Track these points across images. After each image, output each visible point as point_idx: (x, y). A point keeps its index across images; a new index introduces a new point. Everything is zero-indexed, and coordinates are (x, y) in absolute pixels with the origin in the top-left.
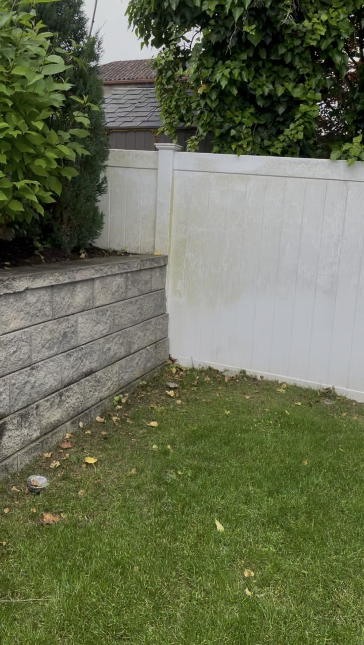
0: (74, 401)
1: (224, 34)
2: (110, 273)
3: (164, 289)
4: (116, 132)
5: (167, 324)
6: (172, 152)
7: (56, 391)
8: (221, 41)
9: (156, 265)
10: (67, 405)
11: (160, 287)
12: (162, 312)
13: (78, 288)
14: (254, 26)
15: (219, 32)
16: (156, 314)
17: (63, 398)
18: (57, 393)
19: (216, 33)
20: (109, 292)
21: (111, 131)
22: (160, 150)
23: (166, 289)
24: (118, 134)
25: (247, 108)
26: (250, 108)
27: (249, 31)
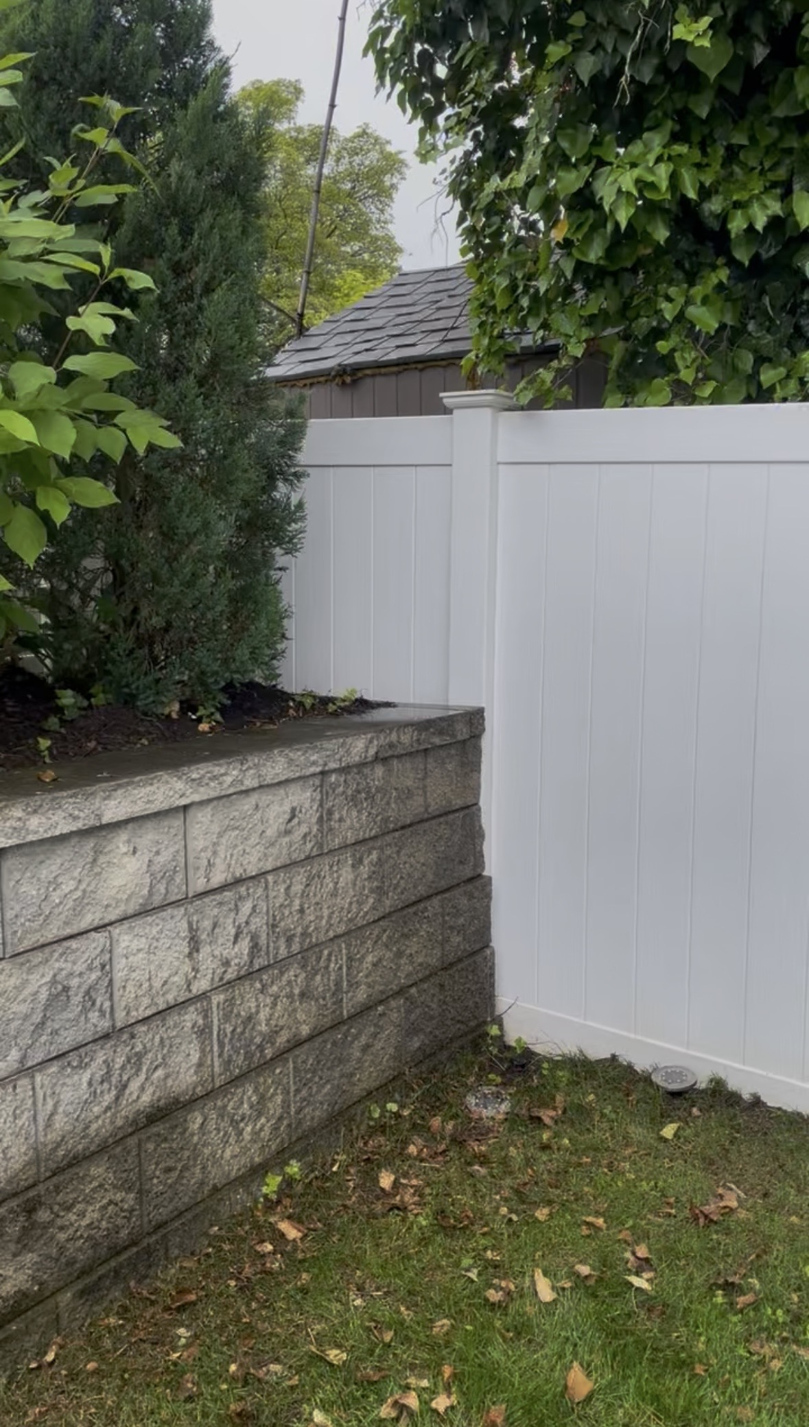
0: (92, 1214)
1: (615, 49)
2: (249, 783)
3: (476, 804)
4: (373, 376)
5: (488, 908)
6: (488, 412)
7: (15, 1195)
8: (607, 73)
9: (437, 741)
10: (62, 1236)
11: (459, 803)
12: (468, 873)
13: (120, 843)
14: (706, 21)
15: (599, 46)
16: (443, 884)
17: (43, 1215)
18: (13, 1203)
19: (593, 52)
20: (254, 839)
21: (360, 374)
22: (455, 412)
23: (481, 803)
24: (378, 380)
25: (705, 273)
26: (714, 268)
27: (690, 38)
